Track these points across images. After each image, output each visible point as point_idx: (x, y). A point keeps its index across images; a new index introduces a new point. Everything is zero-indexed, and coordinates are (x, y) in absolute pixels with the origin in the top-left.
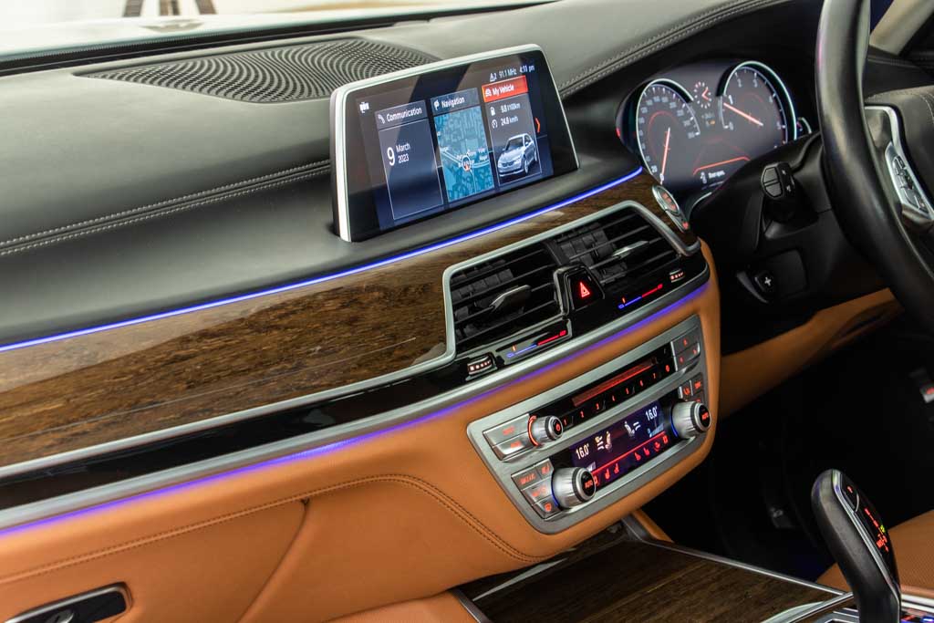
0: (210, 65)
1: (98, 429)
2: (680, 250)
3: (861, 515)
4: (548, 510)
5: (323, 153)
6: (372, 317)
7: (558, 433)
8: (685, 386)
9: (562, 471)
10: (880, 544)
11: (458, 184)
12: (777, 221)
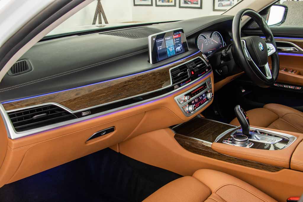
0: (121, 32)
1: (111, 99)
2: (207, 65)
3: (243, 113)
4: (188, 112)
5: (147, 47)
6: (158, 78)
7: (190, 99)
8: (209, 90)
9: (190, 106)
10: (247, 118)
11: (170, 53)
12: (223, 60)
